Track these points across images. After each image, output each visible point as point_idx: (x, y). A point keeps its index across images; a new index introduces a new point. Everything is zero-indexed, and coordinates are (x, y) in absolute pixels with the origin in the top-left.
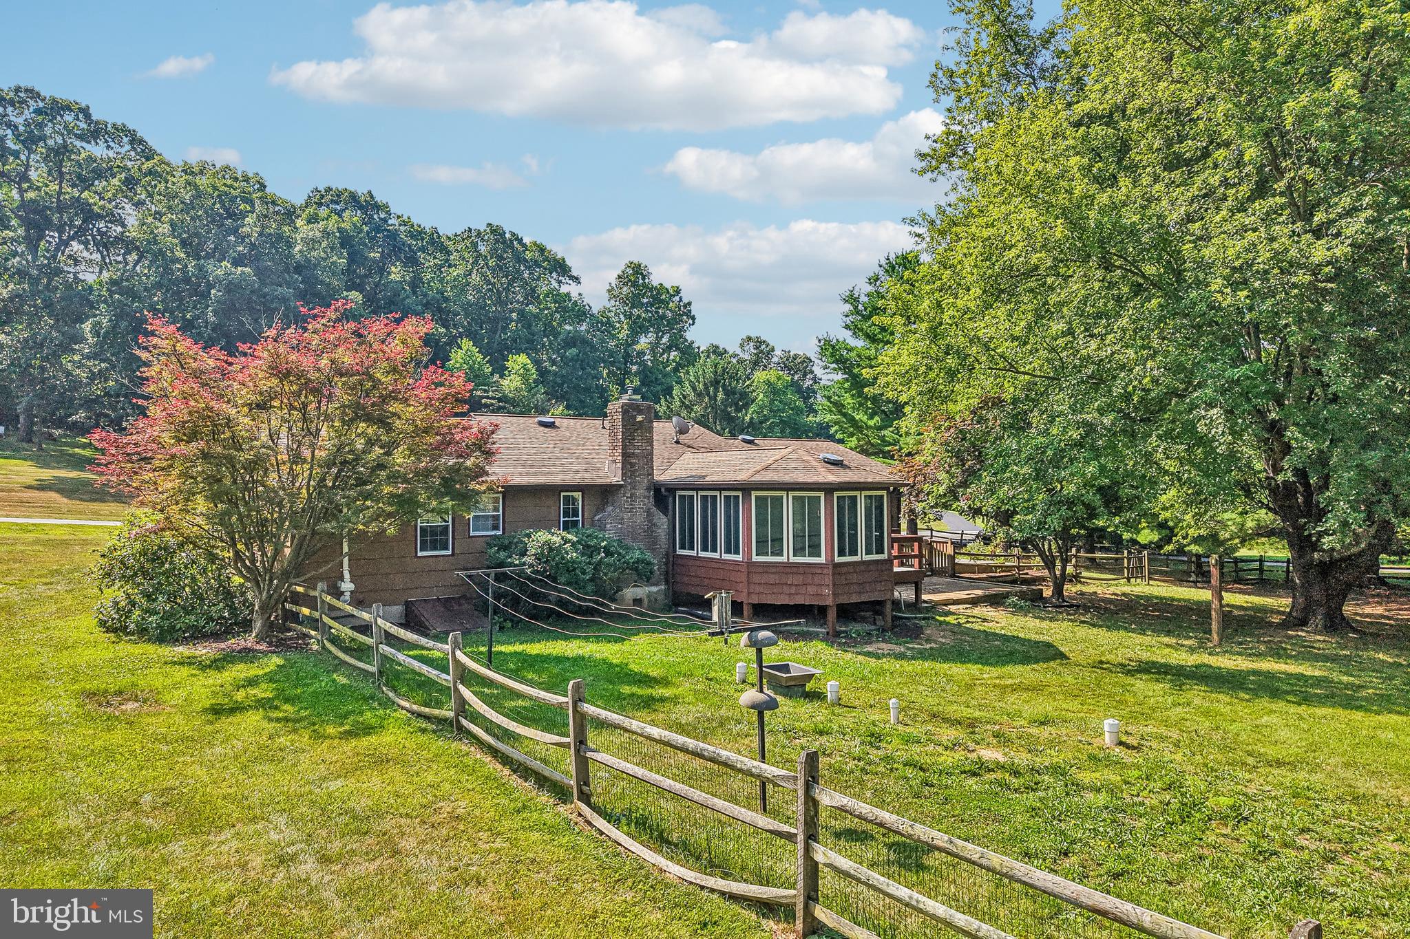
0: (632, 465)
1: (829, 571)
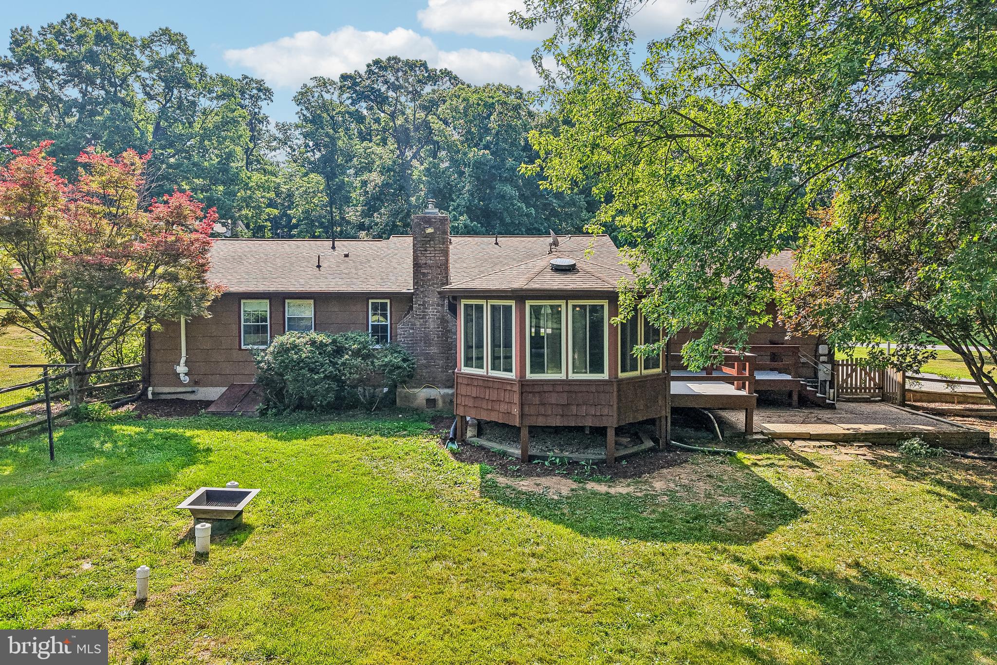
0: (424, 275)
1: (516, 388)
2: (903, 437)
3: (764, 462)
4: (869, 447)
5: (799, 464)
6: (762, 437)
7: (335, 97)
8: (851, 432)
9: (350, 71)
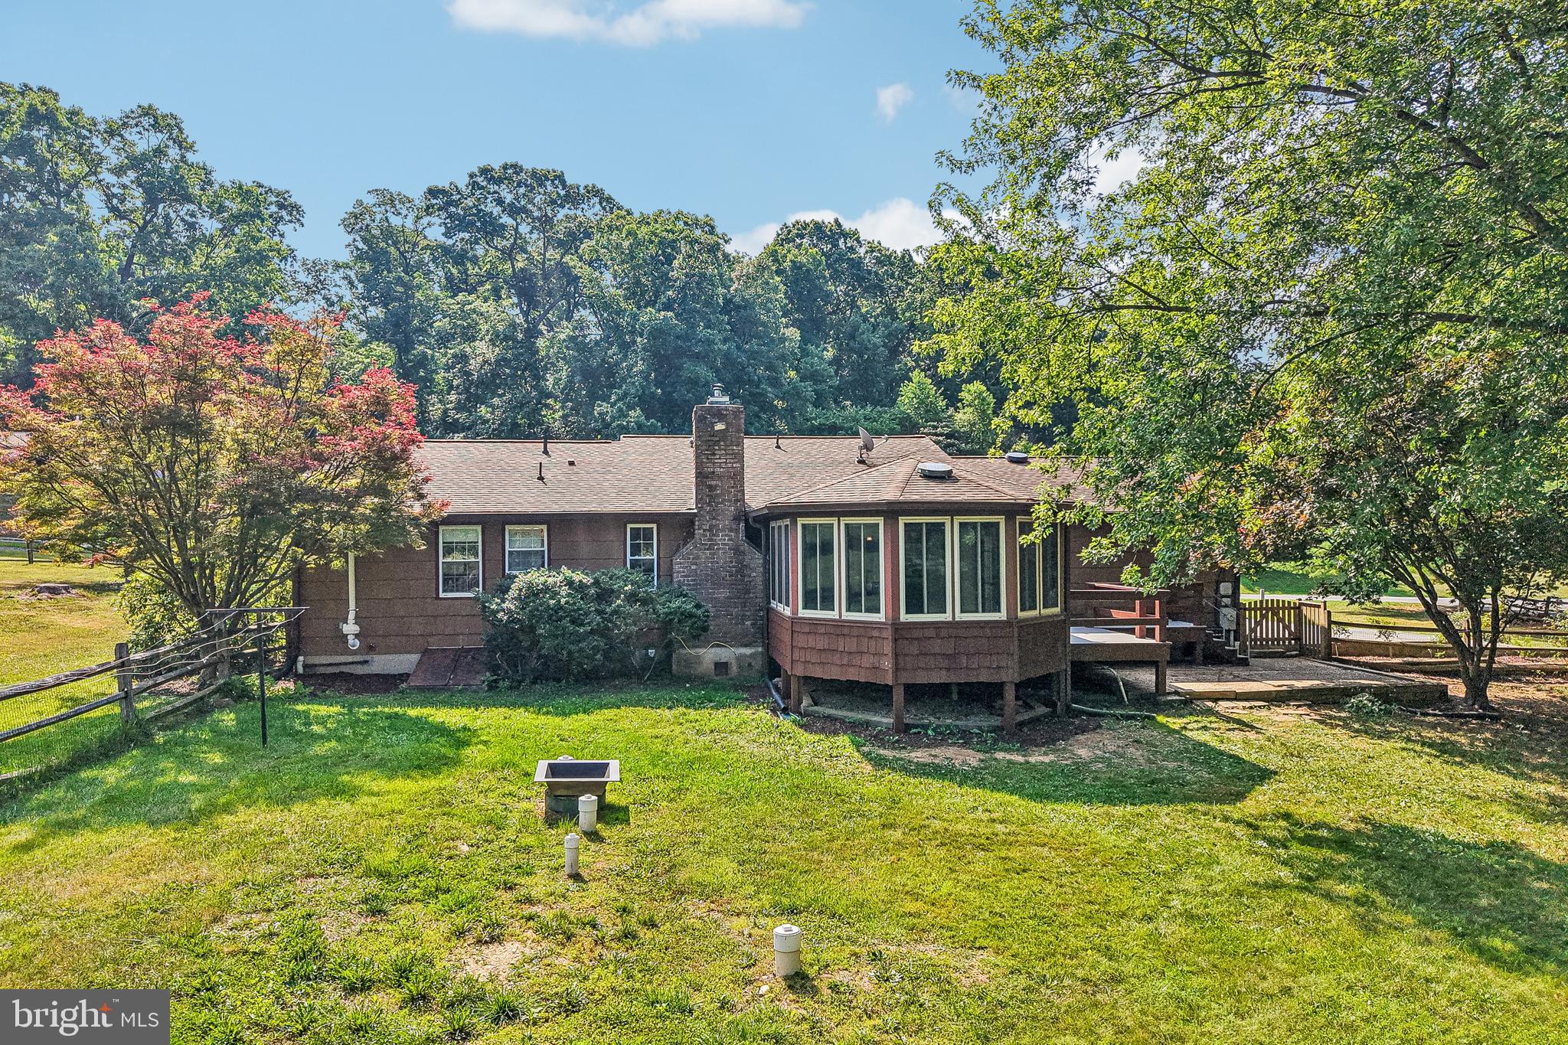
0: (711, 488)
1: (888, 634)
2: (1348, 692)
3: (1195, 726)
4: (1309, 707)
5: (1236, 726)
6: (1177, 698)
7: (409, 223)
8: (1284, 688)
9: (443, 183)
